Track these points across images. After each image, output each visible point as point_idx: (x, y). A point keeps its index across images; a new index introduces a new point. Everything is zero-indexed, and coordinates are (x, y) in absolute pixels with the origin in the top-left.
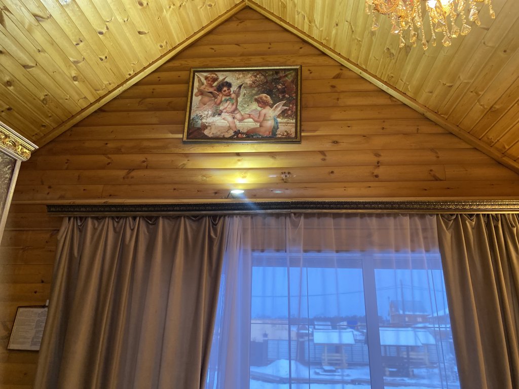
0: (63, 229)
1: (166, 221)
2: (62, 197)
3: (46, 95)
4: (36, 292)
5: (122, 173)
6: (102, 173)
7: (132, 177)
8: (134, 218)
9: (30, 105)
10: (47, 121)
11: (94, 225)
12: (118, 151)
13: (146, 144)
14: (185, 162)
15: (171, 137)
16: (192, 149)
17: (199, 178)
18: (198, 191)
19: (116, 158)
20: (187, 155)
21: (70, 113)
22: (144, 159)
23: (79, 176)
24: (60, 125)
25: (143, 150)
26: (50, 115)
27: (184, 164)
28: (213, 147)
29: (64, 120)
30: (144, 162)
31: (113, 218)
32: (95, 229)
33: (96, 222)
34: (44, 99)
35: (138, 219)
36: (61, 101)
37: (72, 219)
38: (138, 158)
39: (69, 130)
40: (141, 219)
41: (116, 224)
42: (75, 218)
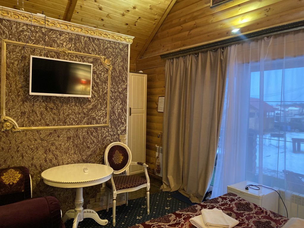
0: (166, 64)
1: (203, 54)
2: (168, 50)
3: (150, 6)
4: (163, 91)
5: (187, 33)
6: (180, 35)
7: (191, 34)
8: (190, 55)
9: (146, 13)
10: (156, 17)
11: (176, 61)
12: (185, 22)
13: (195, 14)
14: (212, 19)
15: (206, 6)
16: (216, 10)
17: (219, 27)
18: (219, 34)
19: (184, 25)
20: (213, 15)
21: (164, 9)
22: (195, 23)
23: (172, 39)
24: (162, 16)
25: (194, 18)
26: (156, 14)
27: (212, 20)
28: (225, 5)
29: (163, 13)
30: (195, 24)
31: (182, 57)
32: (177, 63)
33: (177, 59)
34: (150, 8)
35: (191, 55)
36: (157, 6)
37: (169, 60)
38: (192, 23)
39: (166, 17)
40: (192, 55)
41: (184, 59)
42: (170, 59)
